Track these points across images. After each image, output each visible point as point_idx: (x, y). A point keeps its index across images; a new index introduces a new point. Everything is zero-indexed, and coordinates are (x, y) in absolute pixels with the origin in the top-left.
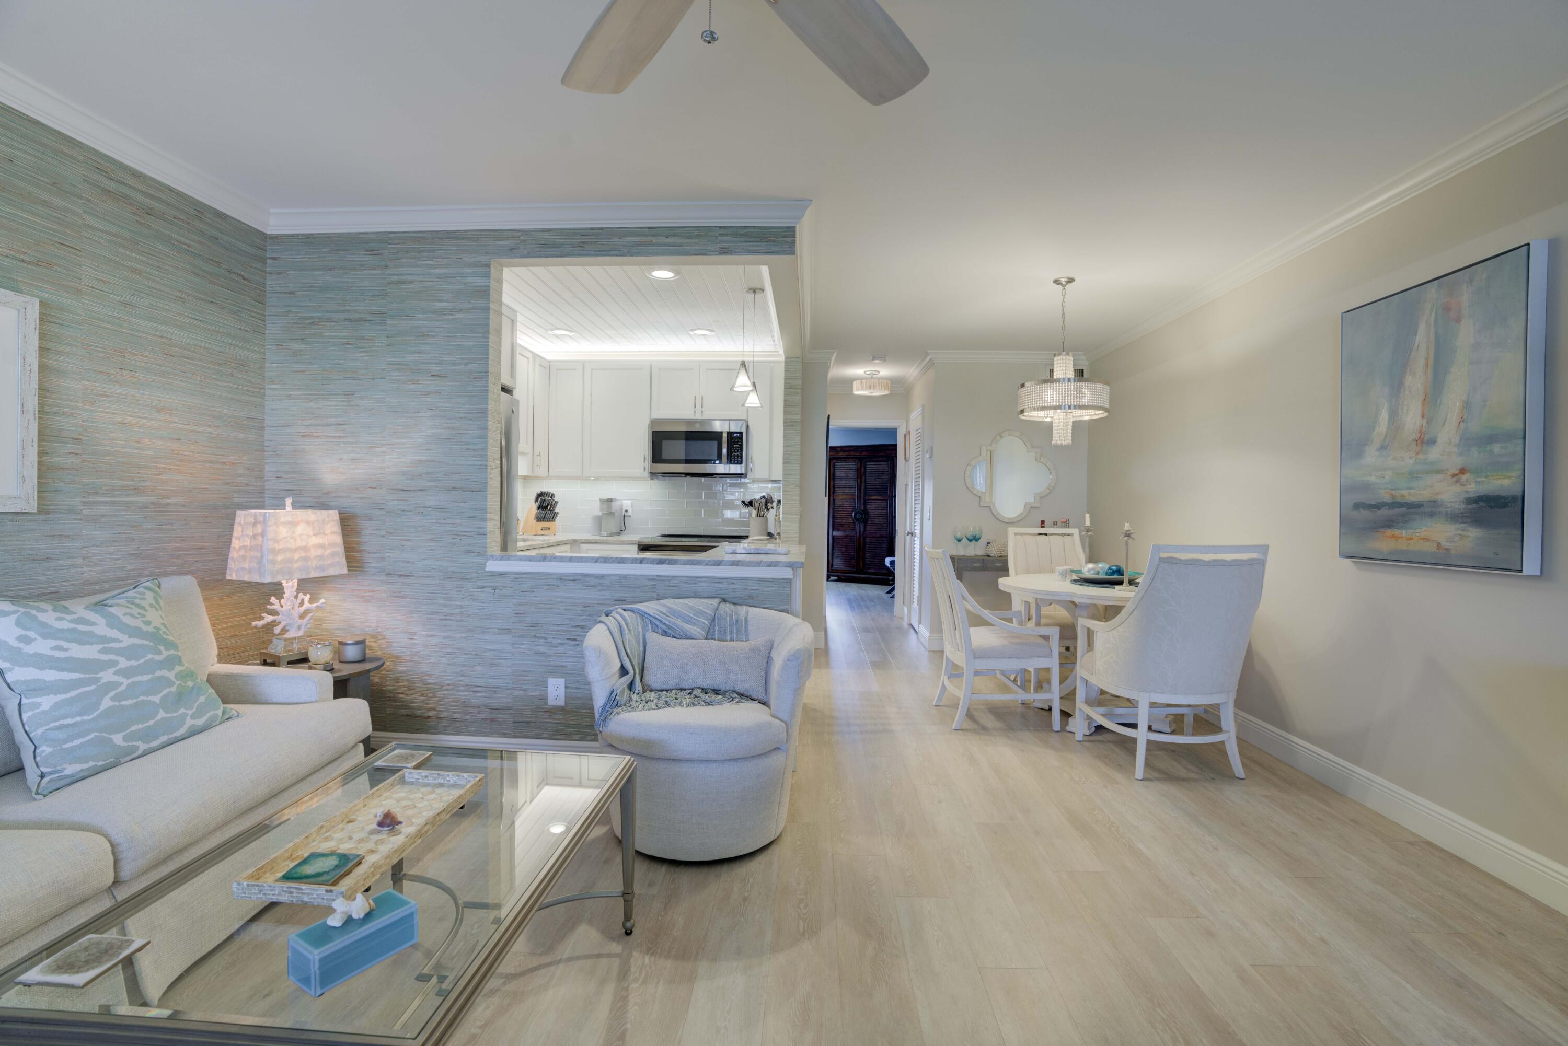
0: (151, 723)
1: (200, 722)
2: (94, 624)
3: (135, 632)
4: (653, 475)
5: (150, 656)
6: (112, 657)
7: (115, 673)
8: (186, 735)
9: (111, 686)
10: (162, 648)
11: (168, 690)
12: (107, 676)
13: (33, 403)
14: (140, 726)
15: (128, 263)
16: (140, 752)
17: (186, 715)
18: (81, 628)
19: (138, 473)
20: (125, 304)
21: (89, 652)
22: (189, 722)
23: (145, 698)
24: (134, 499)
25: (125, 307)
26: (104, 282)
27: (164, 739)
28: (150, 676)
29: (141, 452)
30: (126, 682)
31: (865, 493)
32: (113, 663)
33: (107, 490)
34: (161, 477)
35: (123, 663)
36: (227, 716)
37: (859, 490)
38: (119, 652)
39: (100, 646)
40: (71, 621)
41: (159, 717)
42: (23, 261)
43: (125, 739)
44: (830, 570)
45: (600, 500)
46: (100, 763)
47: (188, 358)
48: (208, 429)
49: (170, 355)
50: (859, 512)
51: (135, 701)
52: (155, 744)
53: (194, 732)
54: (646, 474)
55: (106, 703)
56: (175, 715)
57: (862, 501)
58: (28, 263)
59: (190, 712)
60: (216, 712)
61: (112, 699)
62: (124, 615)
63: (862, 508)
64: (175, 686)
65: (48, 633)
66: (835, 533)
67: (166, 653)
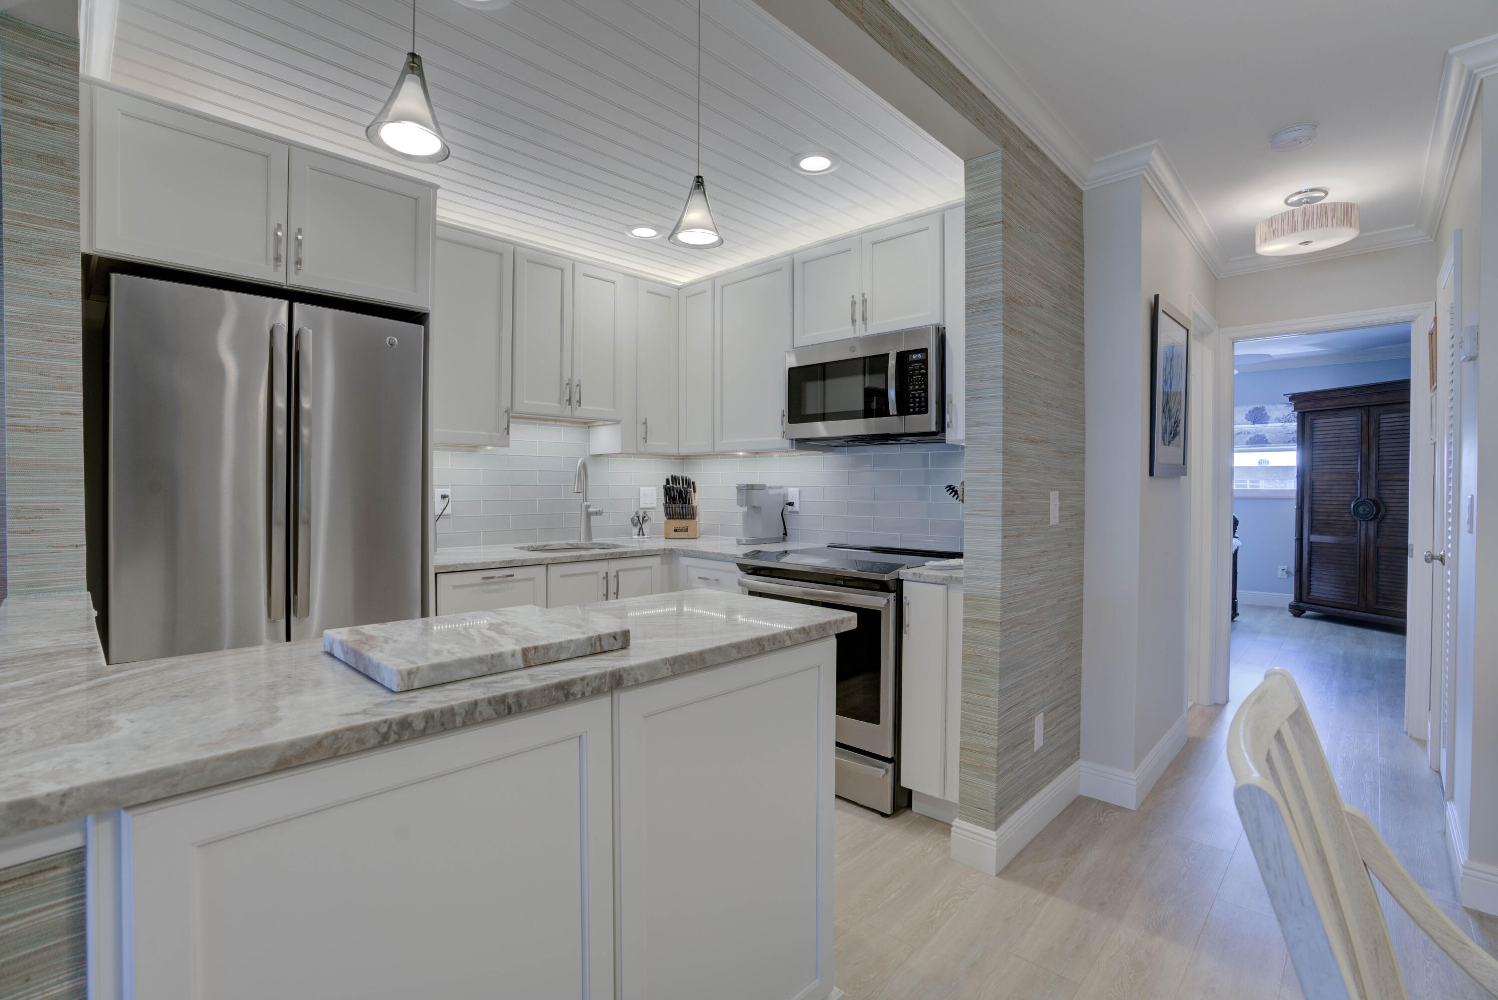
4: (802, 444)
31: (1378, 470)
37: (1366, 463)
44: (1304, 598)
45: (737, 488)
50: (1364, 503)
54: (787, 443)
57: (1373, 483)
63: (1373, 495)
66: (1315, 538)
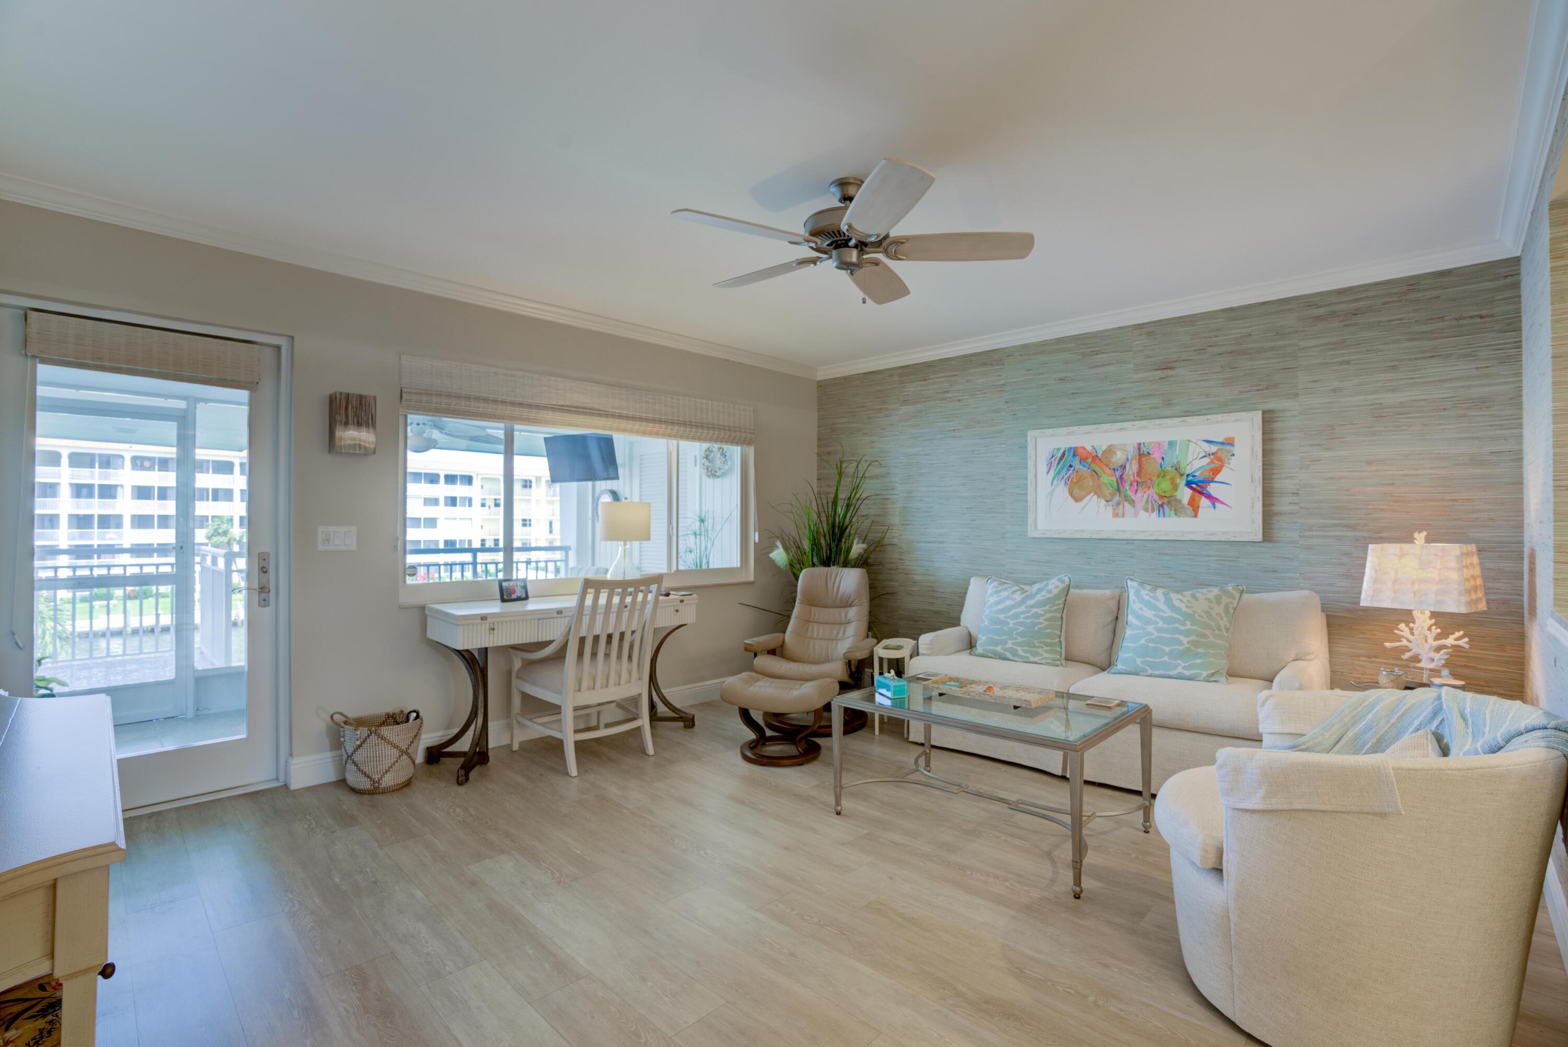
0: (1158, 660)
1: (1187, 673)
2: (1159, 601)
3: (1178, 610)
5: (1177, 625)
6: (1158, 620)
7: (1154, 628)
8: (1175, 677)
9: (1150, 634)
10: (1188, 623)
11: (1177, 647)
12: (1150, 628)
13: (1259, 474)
14: (1151, 660)
15: (1337, 360)
16: (1149, 673)
17: (1179, 665)
18: (1153, 601)
19: (1348, 514)
20: (1335, 390)
21: (1148, 614)
22: (1179, 670)
23: (1161, 646)
24: (1344, 533)
25: (1335, 392)
26: (1315, 381)
27: (1162, 672)
28: (1170, 636)
29: (1351, 497)
30: (1156, 634)
32: (1157, 623)
33: (1319, 527)
34: (1372, 516)
35: (1161, 624)
36: (1213, 679)
38: (1162, 618)
39: (1154, 613)
40: (1150, 597)
41: (1163, 659)
42: (1258, 390)
43: (1142, 662)
46: (1128, 669)
47: (1401, 414)
48: (1429, 471)
49: (1381, 417)
51: (1155, 645)
52: (1156, 672)
53: (1180, 677)
55: (1143, 641)
56: (1173, 662)
58: (1261, 390)
59: (1183, 664)
60: (1203, 672)
61: (1145, 640)
62: (1176, 599)
64: (1183, 647)
65: (1142, 600)
67: (1189, 625)
